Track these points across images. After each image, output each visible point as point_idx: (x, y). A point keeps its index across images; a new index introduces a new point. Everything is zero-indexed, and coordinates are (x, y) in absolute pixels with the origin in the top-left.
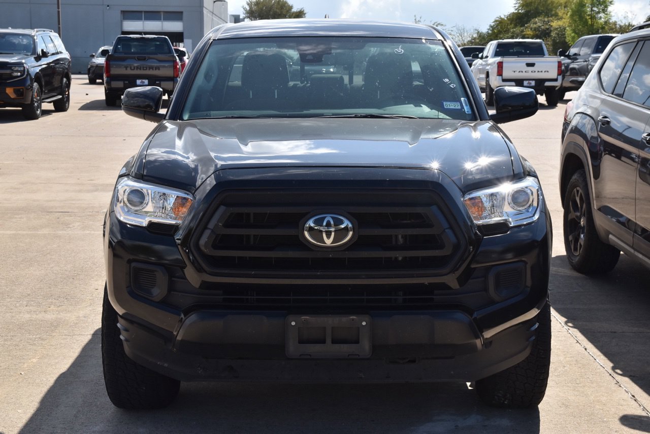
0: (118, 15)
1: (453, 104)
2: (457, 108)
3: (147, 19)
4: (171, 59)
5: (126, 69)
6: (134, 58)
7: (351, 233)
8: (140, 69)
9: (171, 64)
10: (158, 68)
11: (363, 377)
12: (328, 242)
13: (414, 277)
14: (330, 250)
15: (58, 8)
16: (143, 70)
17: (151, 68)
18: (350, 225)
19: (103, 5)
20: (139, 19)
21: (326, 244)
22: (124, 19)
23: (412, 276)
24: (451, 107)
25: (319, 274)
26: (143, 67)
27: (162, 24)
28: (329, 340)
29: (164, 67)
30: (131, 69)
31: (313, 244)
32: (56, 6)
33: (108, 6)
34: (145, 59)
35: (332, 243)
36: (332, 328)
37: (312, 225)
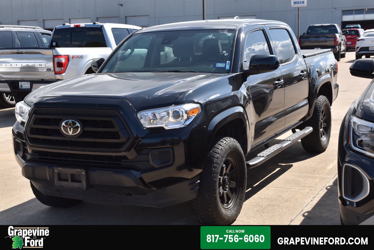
0: (340, 13)
2: (223, 66)
3: (356, 14)
4: (334, 36)
5: (309, 43)
6: (313, 37)
7: (79, 129)
8: (316, 42)
9: (333, 39)
10: (326, 41)
11: (111, 200)
12: (71, 133)
13: (108, 152)
14: (71, 137)
15: (299, 12)
17: (322, 42)
18: (79, 125)
19: (332, 8)
20: (352, 14)
21: (69, 134)
22: (343, 15)
24: (220, 66)
25: (69, 148)
26: (318, 41)
27: (365, 16)
29: (329, 41)
30: (312, 43)
31: (65, 134)
32: (298, 11)
33: (335, 8)
34: (319, 37)
35: (72, 134)
36: (71, 174)
37: (64, 125)
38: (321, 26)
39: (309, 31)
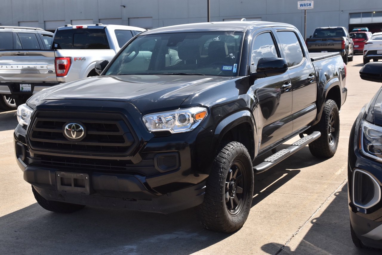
0: (347, 16)
1: (228, 67)
2: (230, 69)
3: (363, 16)
4: (341, 39)
5: (316, 46)
6: (320, 40)
7: (83, 133)
8: (323, 45)
9: (341, 42)
10: (333, 45)
11: (115, 206)
12: (74, 136)
13: (112, 156)
14: (75, 141)
15: (305, 15)
16: (325, 46)
17: (329, 45)
18: (83, 129)
19: (339, 11)
20: (359, 17)
22: (350, 18)
23: (111, 156)
24: (227, 69)
25: (72, 152)
27: (372, 19)
28: (73, 185)
29: (336, 44)
30: (318, 46)
31: (68, 138)
33: (342, 11)
34: (326, 40)
35: (75, 137)
36: (74, 179)
37: (68, 128)
38: (328, 29)
39: (316, 34)
